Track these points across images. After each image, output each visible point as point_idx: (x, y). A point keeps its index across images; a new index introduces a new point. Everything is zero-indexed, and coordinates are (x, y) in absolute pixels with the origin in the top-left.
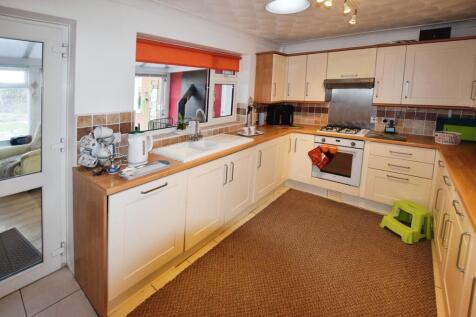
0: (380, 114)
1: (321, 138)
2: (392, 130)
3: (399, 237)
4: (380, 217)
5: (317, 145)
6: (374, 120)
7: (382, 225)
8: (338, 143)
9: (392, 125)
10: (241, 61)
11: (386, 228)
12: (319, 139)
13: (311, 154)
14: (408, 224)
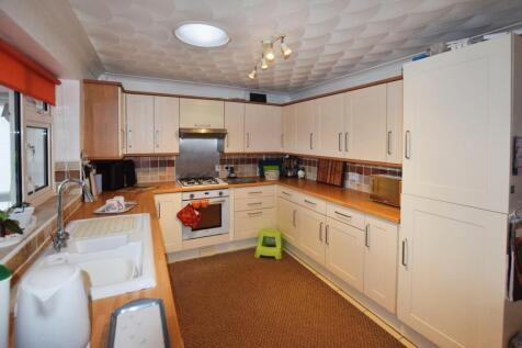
0: (222, 162)
1: (189, 194)
2: (233, 175)
3: (273, 258)
4: (253, 250)
5: (186, 204)
6: (218, 168)
7: (258, 255)
8: (207, 196)
9: (232, 170)
10: (58, 88)
11: (262, 257)
12: (187, 196)
13: (180, 216)
14: (274, 246)
